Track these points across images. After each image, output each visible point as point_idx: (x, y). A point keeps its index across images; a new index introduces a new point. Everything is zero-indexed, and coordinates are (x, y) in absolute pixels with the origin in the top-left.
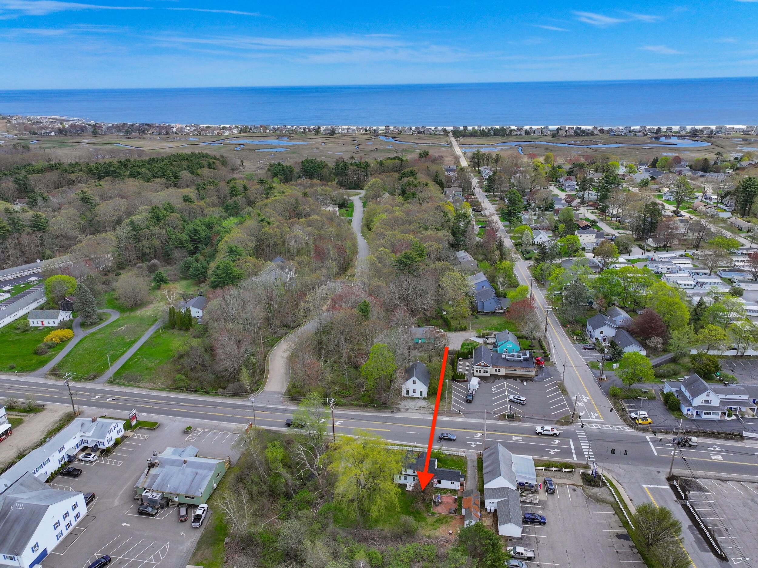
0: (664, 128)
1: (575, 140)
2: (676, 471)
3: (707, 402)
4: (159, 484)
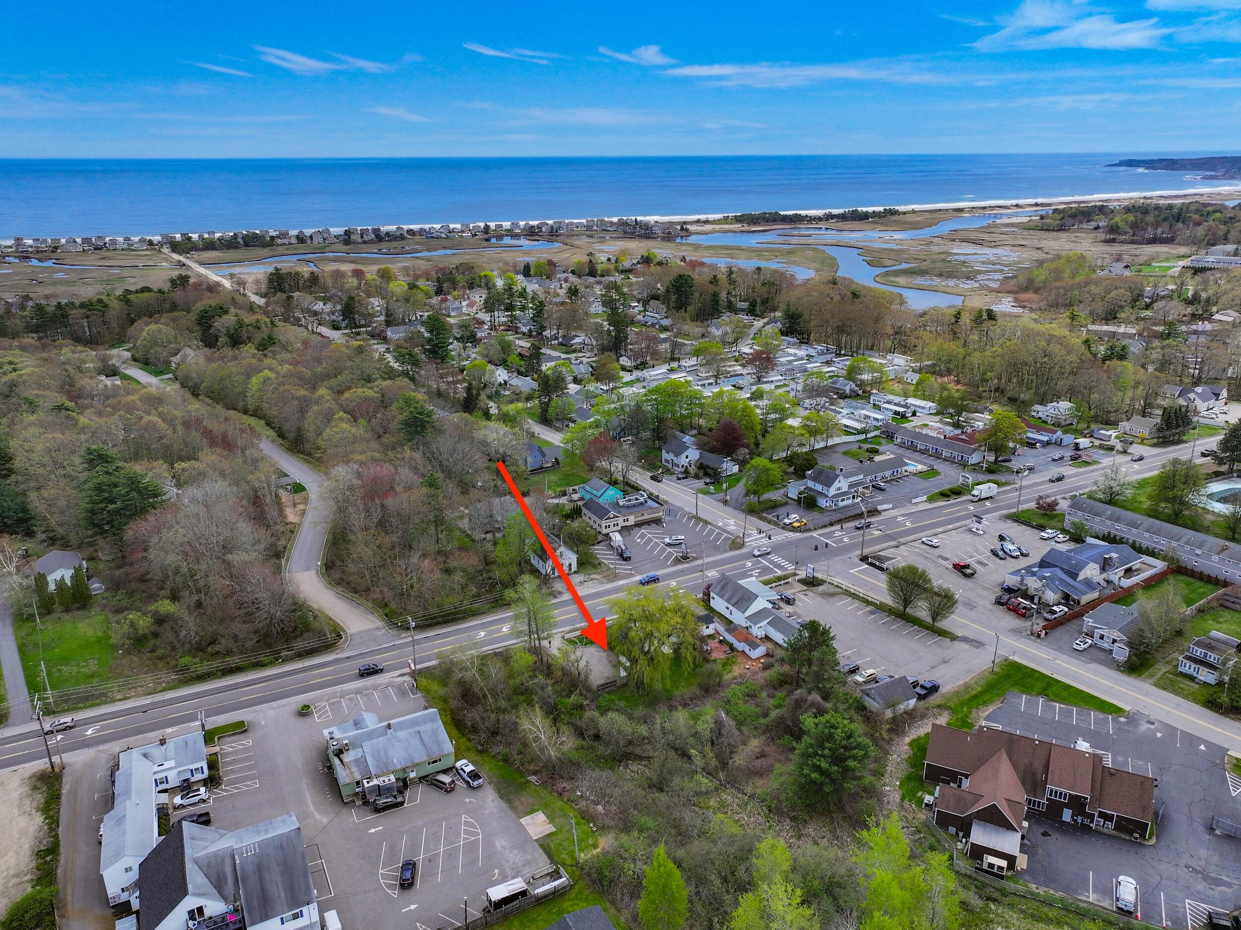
0: (492, 225)
1: (380, 247)
2: (866, 551)
3: (839, 489)
4: (378, 766)
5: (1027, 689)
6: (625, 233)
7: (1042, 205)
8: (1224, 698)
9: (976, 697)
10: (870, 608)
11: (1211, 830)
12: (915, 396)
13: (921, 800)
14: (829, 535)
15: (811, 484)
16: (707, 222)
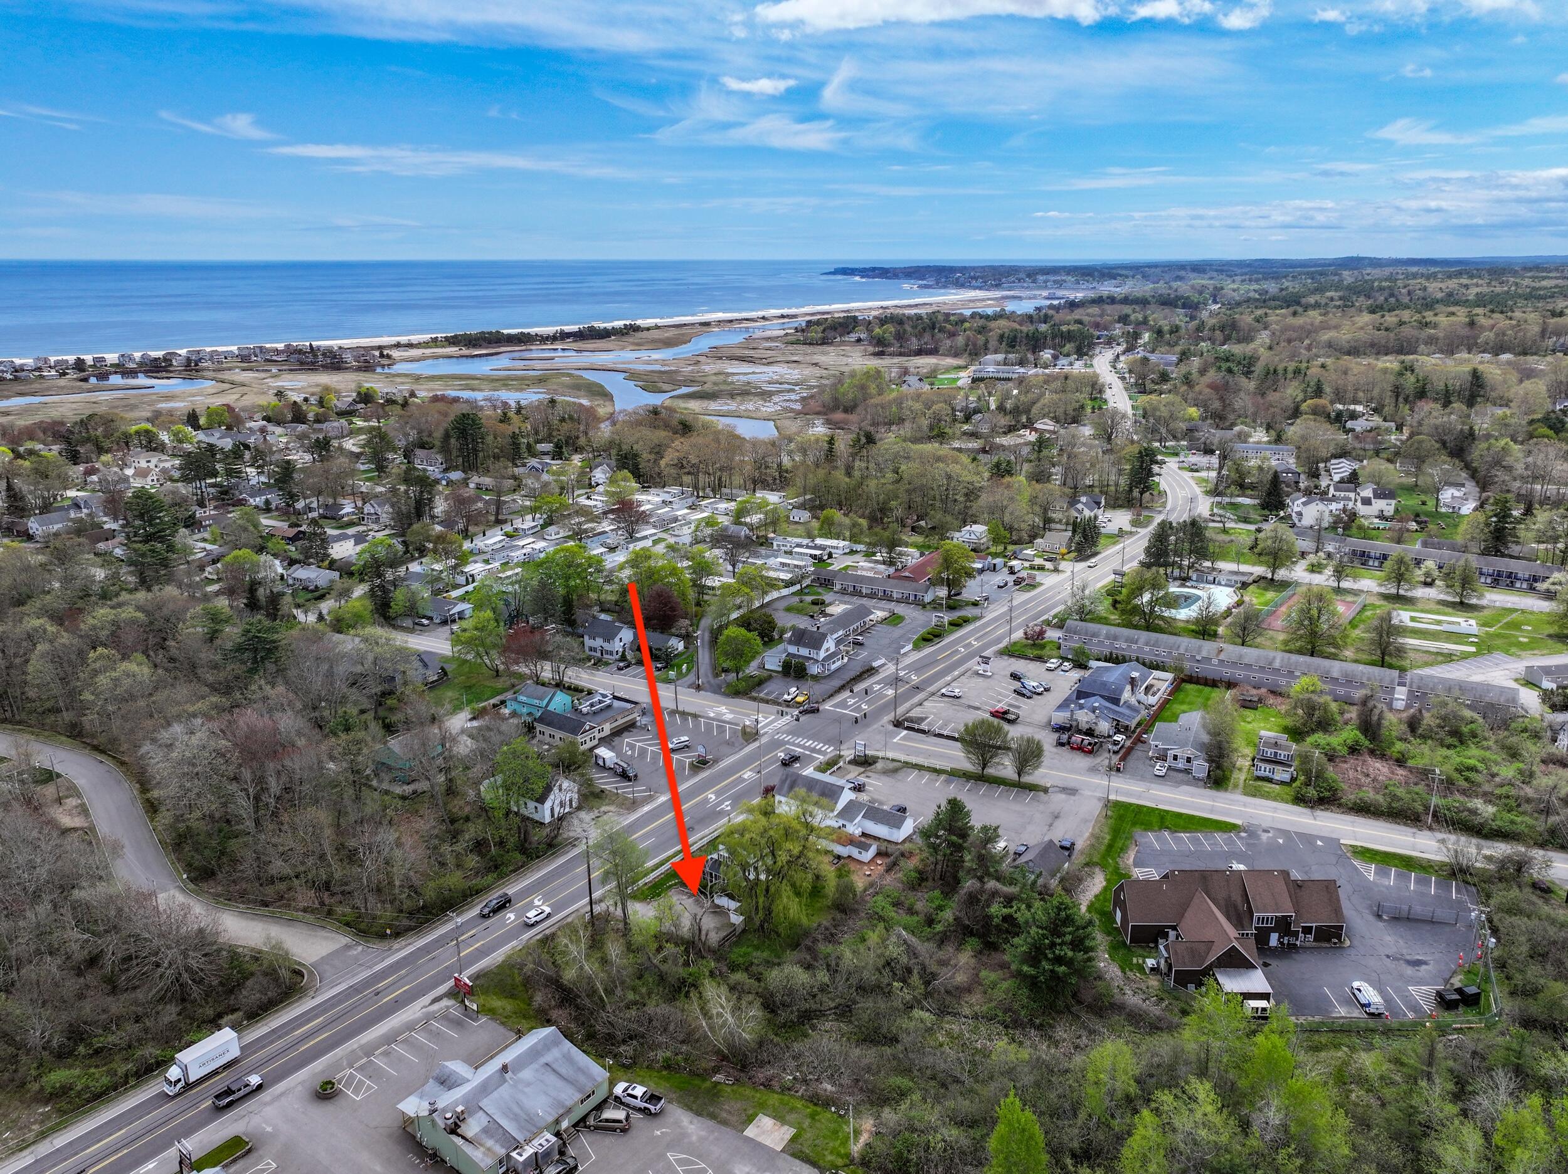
3: (828, 650)
4: (521, 1128)
5: (1148, 827)
6: (302, 363)
7: (788, 316)
8: (1312, 792)
9: (1110, 846)
10: (943, 777)
11: (1379, 916)
12: (821, 536)
13: (1141, 968)
14: (843, 704)
15: (792, 649)
16: (410, 345)
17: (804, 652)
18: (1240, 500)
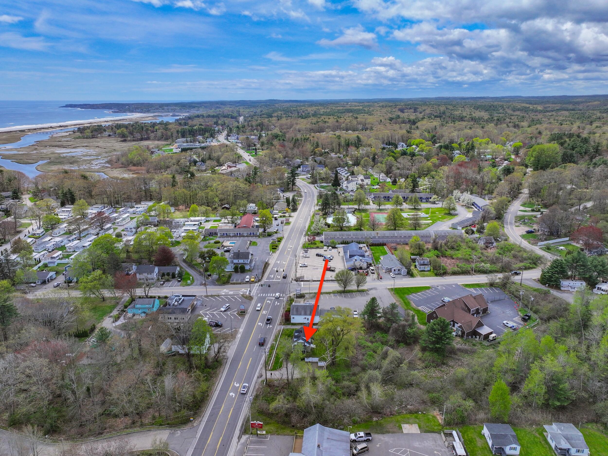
5: (407, 294)
7: (63, 126)
9: (404, 302)
10: (332, 295)
12: (190, 217)
14: (270, 278)
17: (241, 261)
18: (323, 184)
